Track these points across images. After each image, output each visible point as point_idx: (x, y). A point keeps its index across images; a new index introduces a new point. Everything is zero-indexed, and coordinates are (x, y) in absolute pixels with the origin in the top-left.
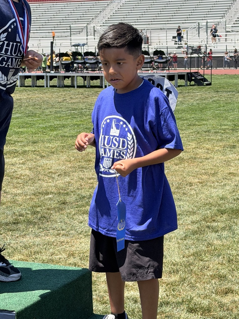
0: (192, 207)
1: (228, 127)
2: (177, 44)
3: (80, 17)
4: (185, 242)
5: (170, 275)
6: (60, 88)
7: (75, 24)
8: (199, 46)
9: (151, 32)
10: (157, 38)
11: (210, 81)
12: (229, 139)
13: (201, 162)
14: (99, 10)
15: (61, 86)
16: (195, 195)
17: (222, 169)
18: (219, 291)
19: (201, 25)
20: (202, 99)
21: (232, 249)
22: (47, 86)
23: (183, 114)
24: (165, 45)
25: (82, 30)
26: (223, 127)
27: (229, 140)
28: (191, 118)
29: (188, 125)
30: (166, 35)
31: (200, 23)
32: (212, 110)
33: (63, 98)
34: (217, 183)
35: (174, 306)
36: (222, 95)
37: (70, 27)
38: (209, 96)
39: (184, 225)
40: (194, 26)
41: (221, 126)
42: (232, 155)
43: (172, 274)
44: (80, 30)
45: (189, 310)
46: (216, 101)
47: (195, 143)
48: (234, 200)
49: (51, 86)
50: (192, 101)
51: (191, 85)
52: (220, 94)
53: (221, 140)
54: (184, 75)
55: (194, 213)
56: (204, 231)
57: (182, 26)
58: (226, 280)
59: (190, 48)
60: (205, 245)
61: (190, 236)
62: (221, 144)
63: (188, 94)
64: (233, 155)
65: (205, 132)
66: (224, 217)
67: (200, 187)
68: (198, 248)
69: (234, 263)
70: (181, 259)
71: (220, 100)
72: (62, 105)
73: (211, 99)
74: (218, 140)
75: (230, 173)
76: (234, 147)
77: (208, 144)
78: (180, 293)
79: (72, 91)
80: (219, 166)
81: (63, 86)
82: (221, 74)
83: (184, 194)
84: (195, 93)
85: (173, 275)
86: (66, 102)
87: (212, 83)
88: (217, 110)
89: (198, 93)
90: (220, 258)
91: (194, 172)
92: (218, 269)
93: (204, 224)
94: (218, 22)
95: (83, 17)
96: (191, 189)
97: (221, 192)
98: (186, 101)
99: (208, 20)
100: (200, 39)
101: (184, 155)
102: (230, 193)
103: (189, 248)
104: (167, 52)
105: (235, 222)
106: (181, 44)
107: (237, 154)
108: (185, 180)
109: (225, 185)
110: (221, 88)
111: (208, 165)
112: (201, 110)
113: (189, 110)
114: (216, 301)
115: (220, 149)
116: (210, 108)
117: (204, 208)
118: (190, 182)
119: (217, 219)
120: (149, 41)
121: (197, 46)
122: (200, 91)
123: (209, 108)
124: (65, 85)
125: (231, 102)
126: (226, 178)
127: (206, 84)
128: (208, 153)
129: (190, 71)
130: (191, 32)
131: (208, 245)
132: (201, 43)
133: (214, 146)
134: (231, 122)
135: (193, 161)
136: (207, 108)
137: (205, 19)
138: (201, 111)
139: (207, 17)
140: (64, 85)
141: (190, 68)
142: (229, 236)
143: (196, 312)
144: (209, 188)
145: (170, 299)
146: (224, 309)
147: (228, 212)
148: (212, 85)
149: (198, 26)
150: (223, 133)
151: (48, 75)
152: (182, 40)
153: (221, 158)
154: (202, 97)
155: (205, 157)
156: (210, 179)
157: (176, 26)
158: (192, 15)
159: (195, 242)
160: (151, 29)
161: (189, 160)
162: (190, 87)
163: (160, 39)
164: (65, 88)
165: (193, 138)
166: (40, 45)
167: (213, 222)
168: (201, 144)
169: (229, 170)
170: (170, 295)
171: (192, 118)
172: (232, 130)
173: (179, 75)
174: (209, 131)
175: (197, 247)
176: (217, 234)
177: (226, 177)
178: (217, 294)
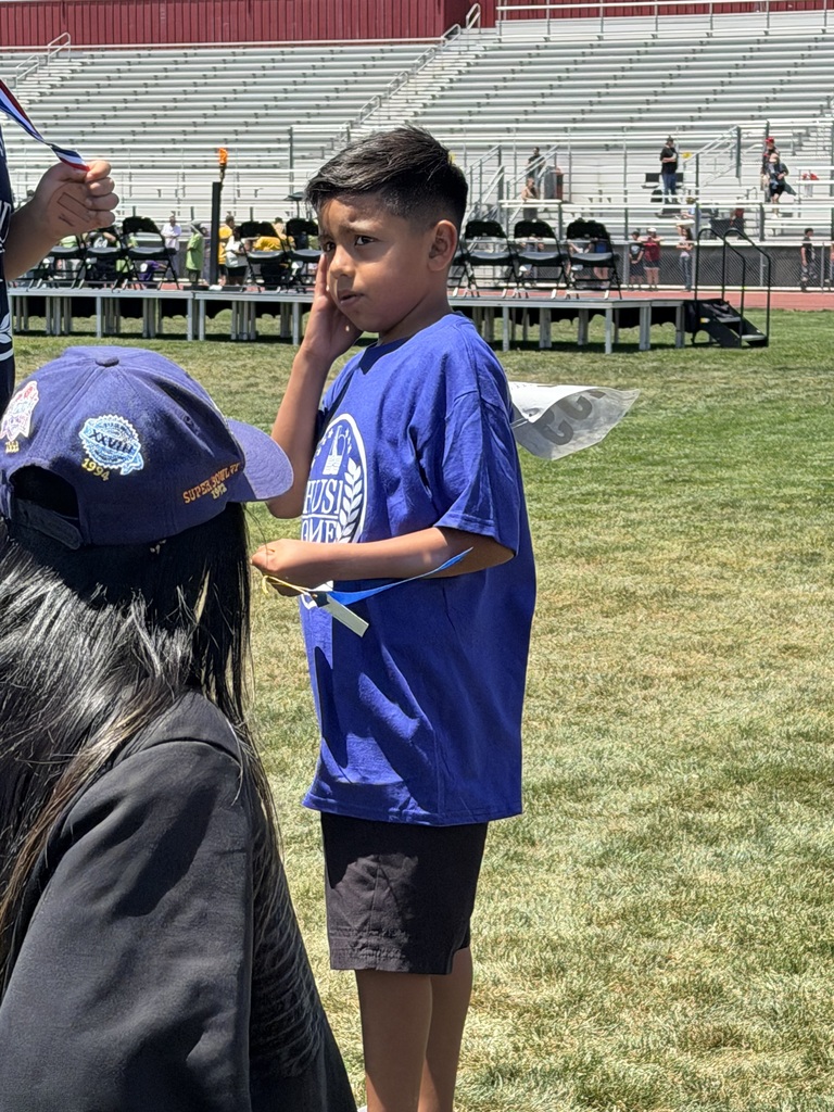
0: (643, 759)
1: (803, 492)
2: (660, 200)
3: (328, 99)
4: (602, 875)
5: (537, 982)
6: (240, 344)
7: (309, 123)
8: (739, 210)
9: (570, 158)
10: (593, 178)
11: (765, 333)
12: (801, 530)
13: (692, 609)
14: (394, 78)
15: (245, 337)
16: (658, 719)
17: (761, 633)
18: (691, 1038)
19: (749, 138)
20: (728, 392)
21: (756, 899)
22: (196, 337)
23: (653, 442)
24: (618, 203)
25: (330, 143)
26: (787, 491)
27: (799, 534)
28: (679, 457)
29: (667, 482)
30: (625, 169)
31: (743, 131)
32: (756, 430)
33: (247, 378)
34: (736, 680)
35: (533, 1084)
36: (800, 381)
37: (290, 132)
38: (753, 384)
39: (608, 817)
40: (723, 138)
41: (778, 486)
42: (802, 587)
43: (542, 980)
44: (324, 145)
45: (582, 1097)
46: (773, 401)
47: (683, 543)
48: (789, 737)
49: (209, 337)
50: (691, 398)
51: (695, 345)
52: (793, 376)
53: (773, 535)
54: (674, 309)
55: (645, 778)
56: (671, 840)
57: (680, 138)
58: (723, 1002)
59: (707, 214)
60: (668, 887)
61: (619, 855)
62: (770, 549)
63: (681, 375)
64: (807, 587)
65: (723, 506)
66: (746, 794)
67: (679, 691)
68: (644, 894)
69: (756, 946)
70: (581, 930)
71: (788, 399)
72: (241, 402)
73: (758, 393)
74: (761, 535)
75: (787, 648)
76: (814, 558)
77: (724, 547)
78: (562, 1040)
79: (283, 355)
80: (755, 622)
81: (253, 337)
82: (809, 309)
83: (620, 713)
84: (706, 370)
85: (546, 981)
86: (256, 393)
87: (771, 338)
88: (774, 434)
89: (716, 374)
90: (713, 929)
91: (665, 641)
92: (699, 966)
93: (673, 817)
94: (807, 128)
95: (337, 98)
96: (644, 699)
97: (747, 710)
98: (669, 399)
99: (771, 121)
100: (740, 185)
101: (637, 583)
102: (777, 714)
103: (614, 893)
104: (626, 229)
105: (781, 811)
106: (675, 201)
107: (820, 584)
108: (628, 665)
109: (764, 687)
110: (798, 356)
111: (715, 619)
112: (719, 430)
113: (676, 430)
114: (677, 1069)
115: (765, 566)
116: (752, 423)
117: (679, 764)
118: (644, 673)
119: (721, 800)
120: (565, 187)
121: (731, 209)
122: (725, 365)
123: (747, 424)
124: (261, 334)
125: (827, 407)
126: (770, 665)
127: (749, 342)
128: (722, 578)
129: (696, 295)
130: (711, 160)
131: (678, 887)
132: (745, 201)
133: (745, 555)
134: (814, 474)
135: (665, 603)
136: (738, 424)
137: (760, 118)
138: (717, 433)
139: (768, 109)
140: (257, 333)
141: (696, 285)
142: (752, 858)
143: (606, 1105)
144: (708, 696)
145: (525, 1060)
146: (699, 1096)
147: (759, 777)
148: (770, 346)
149: (735, 141)
150: (782, 512)
151: (202, 296)
152: (679, 187)
153: (763, 596)
154: (727, 386)
155: (708, 592)
156: (717, 664)
157: (660, 138)
158: (715, 101)
159: (634, 876)
160: (573, 148)
161: (652, 598)
162: (693, 349)
163: (601, 181)
164: (258, 346)
165: (678, 525)
166: (184, 194)
167: (706, 809)
168: (702, 545)
169: (787, 636)
170: (524, 1048)
171: (681, 458)
172: (818, 501)
173: (654, 309)
174: (734, 504)
175: (641, 892)
176: (713, 849)
177: (772, 661)
178: (683, 1046)
